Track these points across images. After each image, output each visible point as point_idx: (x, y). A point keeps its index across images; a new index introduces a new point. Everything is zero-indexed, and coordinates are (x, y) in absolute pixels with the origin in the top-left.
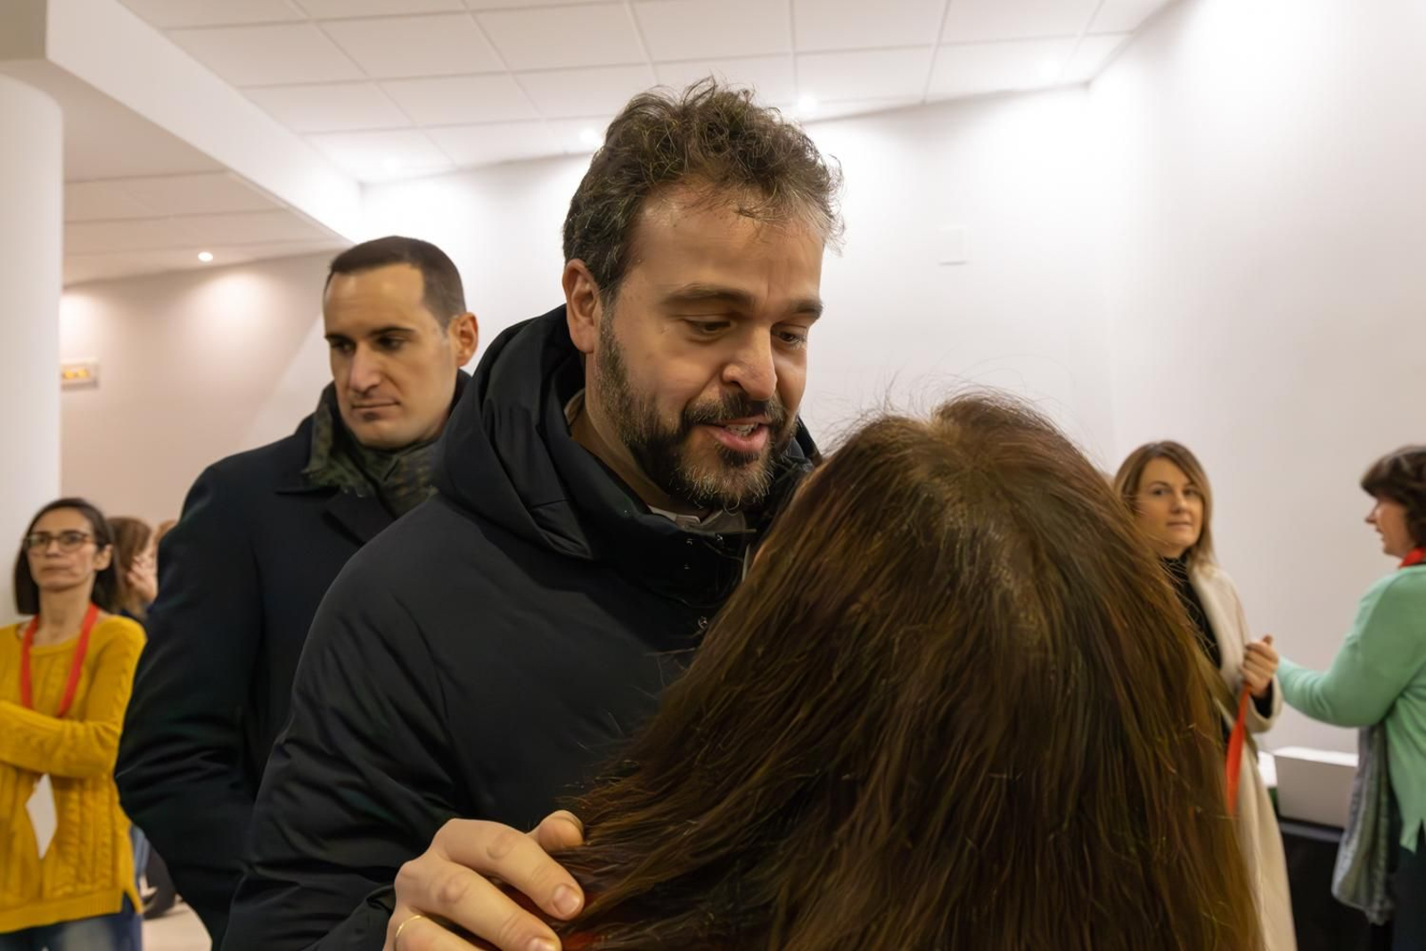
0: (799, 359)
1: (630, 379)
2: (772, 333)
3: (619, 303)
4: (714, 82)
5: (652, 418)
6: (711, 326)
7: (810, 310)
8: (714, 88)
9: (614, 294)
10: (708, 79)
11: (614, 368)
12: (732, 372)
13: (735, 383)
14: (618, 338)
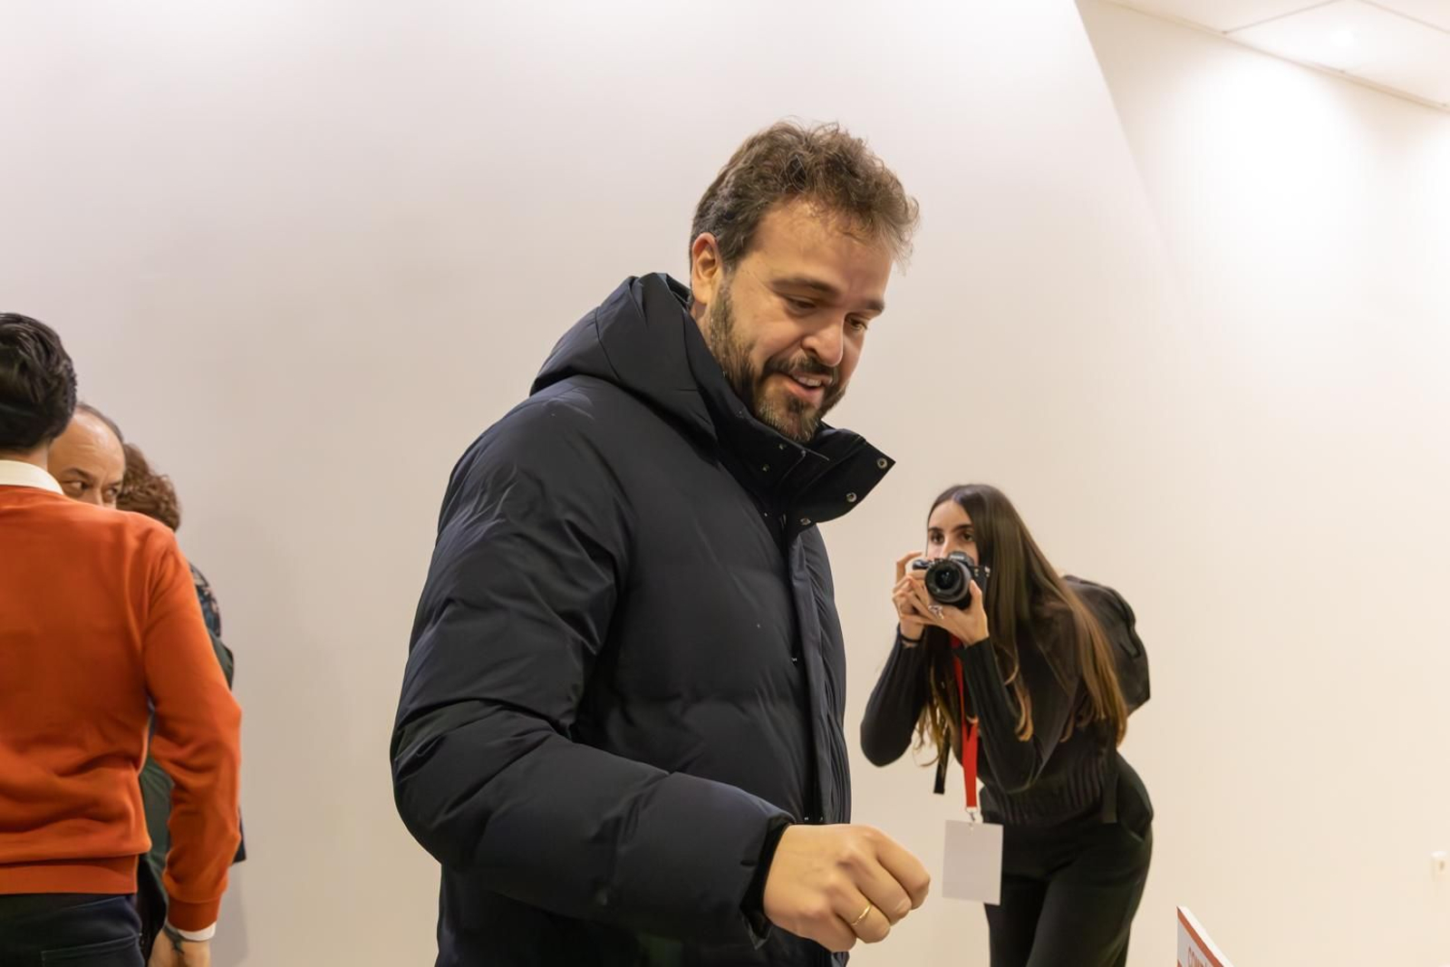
0: (858, 342)
1: (735, 328)
2: (846, 320)
3: (739, 273)
4: (838, 126)
5: (746, 362)
6: (803, 305)
7: (876, 307)
8: (837, 130)
9: (735, 269)
10: (833, 124)
11: (725, 320)
12: (811, 341)
13: (812, 350)
14: (733, 298)
